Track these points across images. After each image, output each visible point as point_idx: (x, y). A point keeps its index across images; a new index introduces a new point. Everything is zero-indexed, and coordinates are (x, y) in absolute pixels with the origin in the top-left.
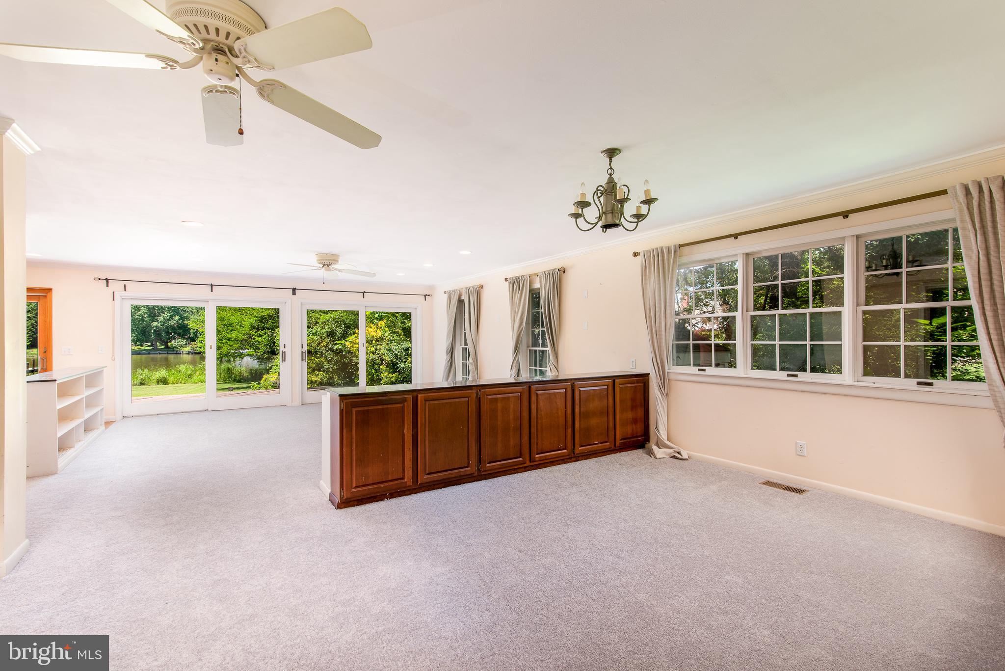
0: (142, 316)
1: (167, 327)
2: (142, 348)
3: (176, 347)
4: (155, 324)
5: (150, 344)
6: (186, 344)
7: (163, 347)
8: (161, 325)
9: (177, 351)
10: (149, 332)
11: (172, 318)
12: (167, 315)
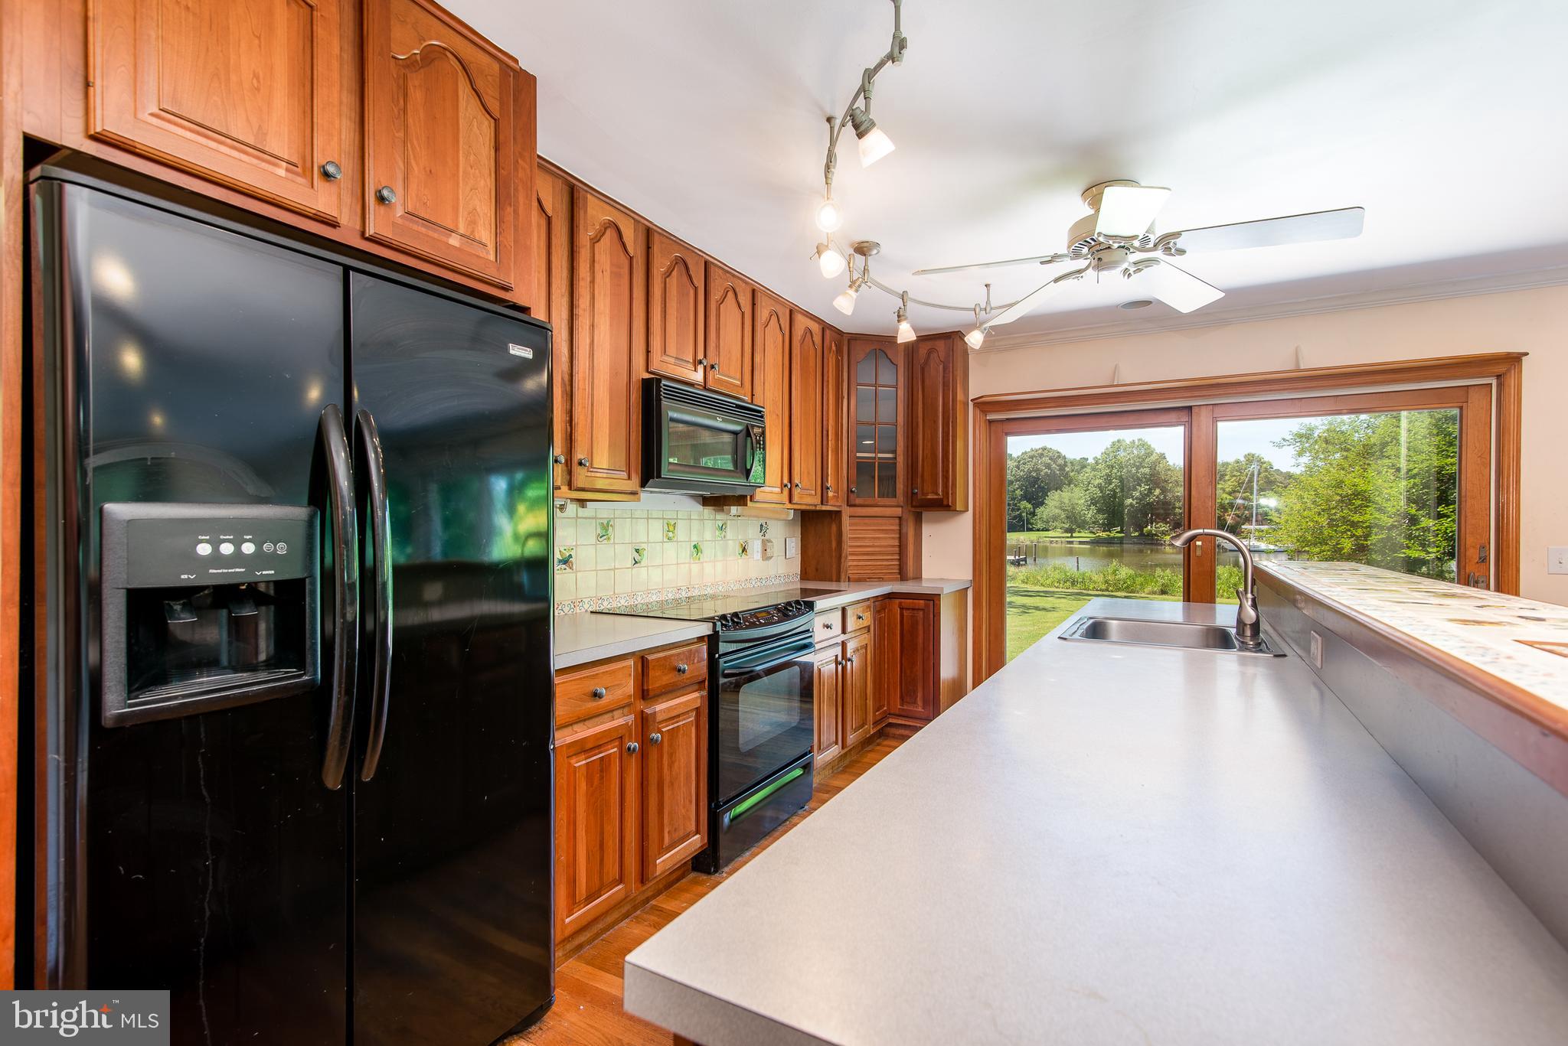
0: (1114, 491)
1: (1144, 506)
2: (1112, 535)
3: (1156, 535)
4: (1129, 501)
5: (1119, 529)
6: (1171, 530)
7: (1137, 534)
8: (1137, 503)
9: (1157, 540)
10: (1122, 513)
11: (1151, 493)
12: (1144, 488)
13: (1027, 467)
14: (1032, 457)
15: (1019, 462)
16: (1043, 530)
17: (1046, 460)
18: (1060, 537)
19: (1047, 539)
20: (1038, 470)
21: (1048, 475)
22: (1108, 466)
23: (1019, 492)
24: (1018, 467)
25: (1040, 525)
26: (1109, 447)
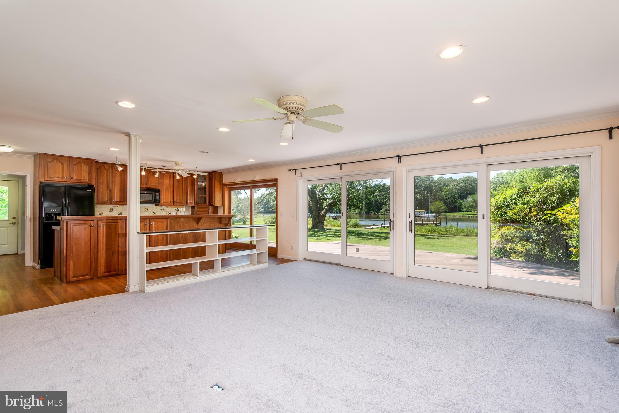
13: (461, 185)
14: (463, 181)
15: (457, 183)
16: (466, 212)
17: (470, 182)
18: (474, 215)
19: (467, 215)
20: (466, 186)
21: (471, 188)
22: (495, 184)
23: (457, 196)
24: (457, 185)
25: (464, 209)
26: (496, 175)
